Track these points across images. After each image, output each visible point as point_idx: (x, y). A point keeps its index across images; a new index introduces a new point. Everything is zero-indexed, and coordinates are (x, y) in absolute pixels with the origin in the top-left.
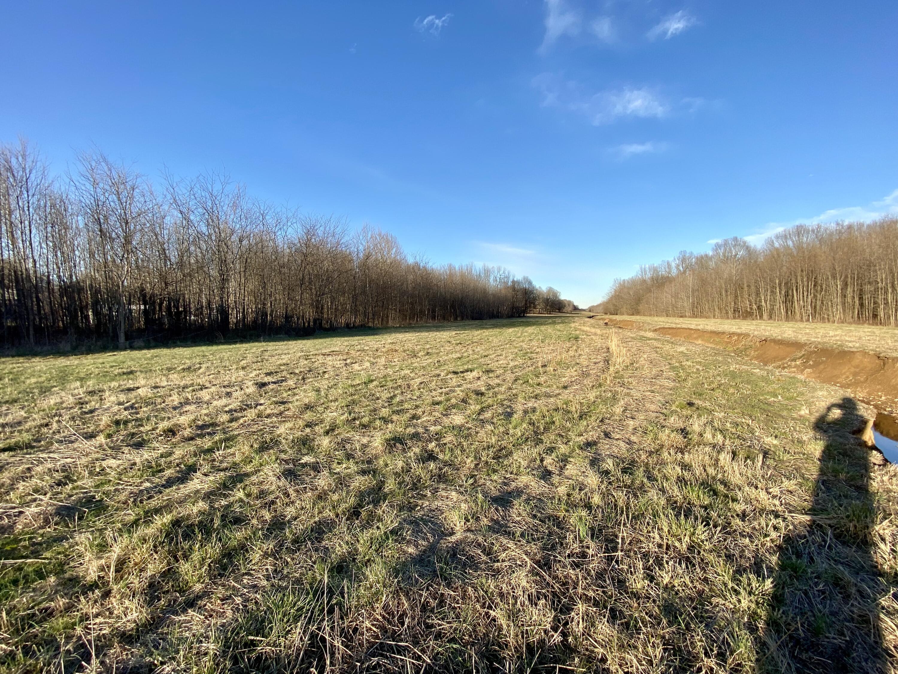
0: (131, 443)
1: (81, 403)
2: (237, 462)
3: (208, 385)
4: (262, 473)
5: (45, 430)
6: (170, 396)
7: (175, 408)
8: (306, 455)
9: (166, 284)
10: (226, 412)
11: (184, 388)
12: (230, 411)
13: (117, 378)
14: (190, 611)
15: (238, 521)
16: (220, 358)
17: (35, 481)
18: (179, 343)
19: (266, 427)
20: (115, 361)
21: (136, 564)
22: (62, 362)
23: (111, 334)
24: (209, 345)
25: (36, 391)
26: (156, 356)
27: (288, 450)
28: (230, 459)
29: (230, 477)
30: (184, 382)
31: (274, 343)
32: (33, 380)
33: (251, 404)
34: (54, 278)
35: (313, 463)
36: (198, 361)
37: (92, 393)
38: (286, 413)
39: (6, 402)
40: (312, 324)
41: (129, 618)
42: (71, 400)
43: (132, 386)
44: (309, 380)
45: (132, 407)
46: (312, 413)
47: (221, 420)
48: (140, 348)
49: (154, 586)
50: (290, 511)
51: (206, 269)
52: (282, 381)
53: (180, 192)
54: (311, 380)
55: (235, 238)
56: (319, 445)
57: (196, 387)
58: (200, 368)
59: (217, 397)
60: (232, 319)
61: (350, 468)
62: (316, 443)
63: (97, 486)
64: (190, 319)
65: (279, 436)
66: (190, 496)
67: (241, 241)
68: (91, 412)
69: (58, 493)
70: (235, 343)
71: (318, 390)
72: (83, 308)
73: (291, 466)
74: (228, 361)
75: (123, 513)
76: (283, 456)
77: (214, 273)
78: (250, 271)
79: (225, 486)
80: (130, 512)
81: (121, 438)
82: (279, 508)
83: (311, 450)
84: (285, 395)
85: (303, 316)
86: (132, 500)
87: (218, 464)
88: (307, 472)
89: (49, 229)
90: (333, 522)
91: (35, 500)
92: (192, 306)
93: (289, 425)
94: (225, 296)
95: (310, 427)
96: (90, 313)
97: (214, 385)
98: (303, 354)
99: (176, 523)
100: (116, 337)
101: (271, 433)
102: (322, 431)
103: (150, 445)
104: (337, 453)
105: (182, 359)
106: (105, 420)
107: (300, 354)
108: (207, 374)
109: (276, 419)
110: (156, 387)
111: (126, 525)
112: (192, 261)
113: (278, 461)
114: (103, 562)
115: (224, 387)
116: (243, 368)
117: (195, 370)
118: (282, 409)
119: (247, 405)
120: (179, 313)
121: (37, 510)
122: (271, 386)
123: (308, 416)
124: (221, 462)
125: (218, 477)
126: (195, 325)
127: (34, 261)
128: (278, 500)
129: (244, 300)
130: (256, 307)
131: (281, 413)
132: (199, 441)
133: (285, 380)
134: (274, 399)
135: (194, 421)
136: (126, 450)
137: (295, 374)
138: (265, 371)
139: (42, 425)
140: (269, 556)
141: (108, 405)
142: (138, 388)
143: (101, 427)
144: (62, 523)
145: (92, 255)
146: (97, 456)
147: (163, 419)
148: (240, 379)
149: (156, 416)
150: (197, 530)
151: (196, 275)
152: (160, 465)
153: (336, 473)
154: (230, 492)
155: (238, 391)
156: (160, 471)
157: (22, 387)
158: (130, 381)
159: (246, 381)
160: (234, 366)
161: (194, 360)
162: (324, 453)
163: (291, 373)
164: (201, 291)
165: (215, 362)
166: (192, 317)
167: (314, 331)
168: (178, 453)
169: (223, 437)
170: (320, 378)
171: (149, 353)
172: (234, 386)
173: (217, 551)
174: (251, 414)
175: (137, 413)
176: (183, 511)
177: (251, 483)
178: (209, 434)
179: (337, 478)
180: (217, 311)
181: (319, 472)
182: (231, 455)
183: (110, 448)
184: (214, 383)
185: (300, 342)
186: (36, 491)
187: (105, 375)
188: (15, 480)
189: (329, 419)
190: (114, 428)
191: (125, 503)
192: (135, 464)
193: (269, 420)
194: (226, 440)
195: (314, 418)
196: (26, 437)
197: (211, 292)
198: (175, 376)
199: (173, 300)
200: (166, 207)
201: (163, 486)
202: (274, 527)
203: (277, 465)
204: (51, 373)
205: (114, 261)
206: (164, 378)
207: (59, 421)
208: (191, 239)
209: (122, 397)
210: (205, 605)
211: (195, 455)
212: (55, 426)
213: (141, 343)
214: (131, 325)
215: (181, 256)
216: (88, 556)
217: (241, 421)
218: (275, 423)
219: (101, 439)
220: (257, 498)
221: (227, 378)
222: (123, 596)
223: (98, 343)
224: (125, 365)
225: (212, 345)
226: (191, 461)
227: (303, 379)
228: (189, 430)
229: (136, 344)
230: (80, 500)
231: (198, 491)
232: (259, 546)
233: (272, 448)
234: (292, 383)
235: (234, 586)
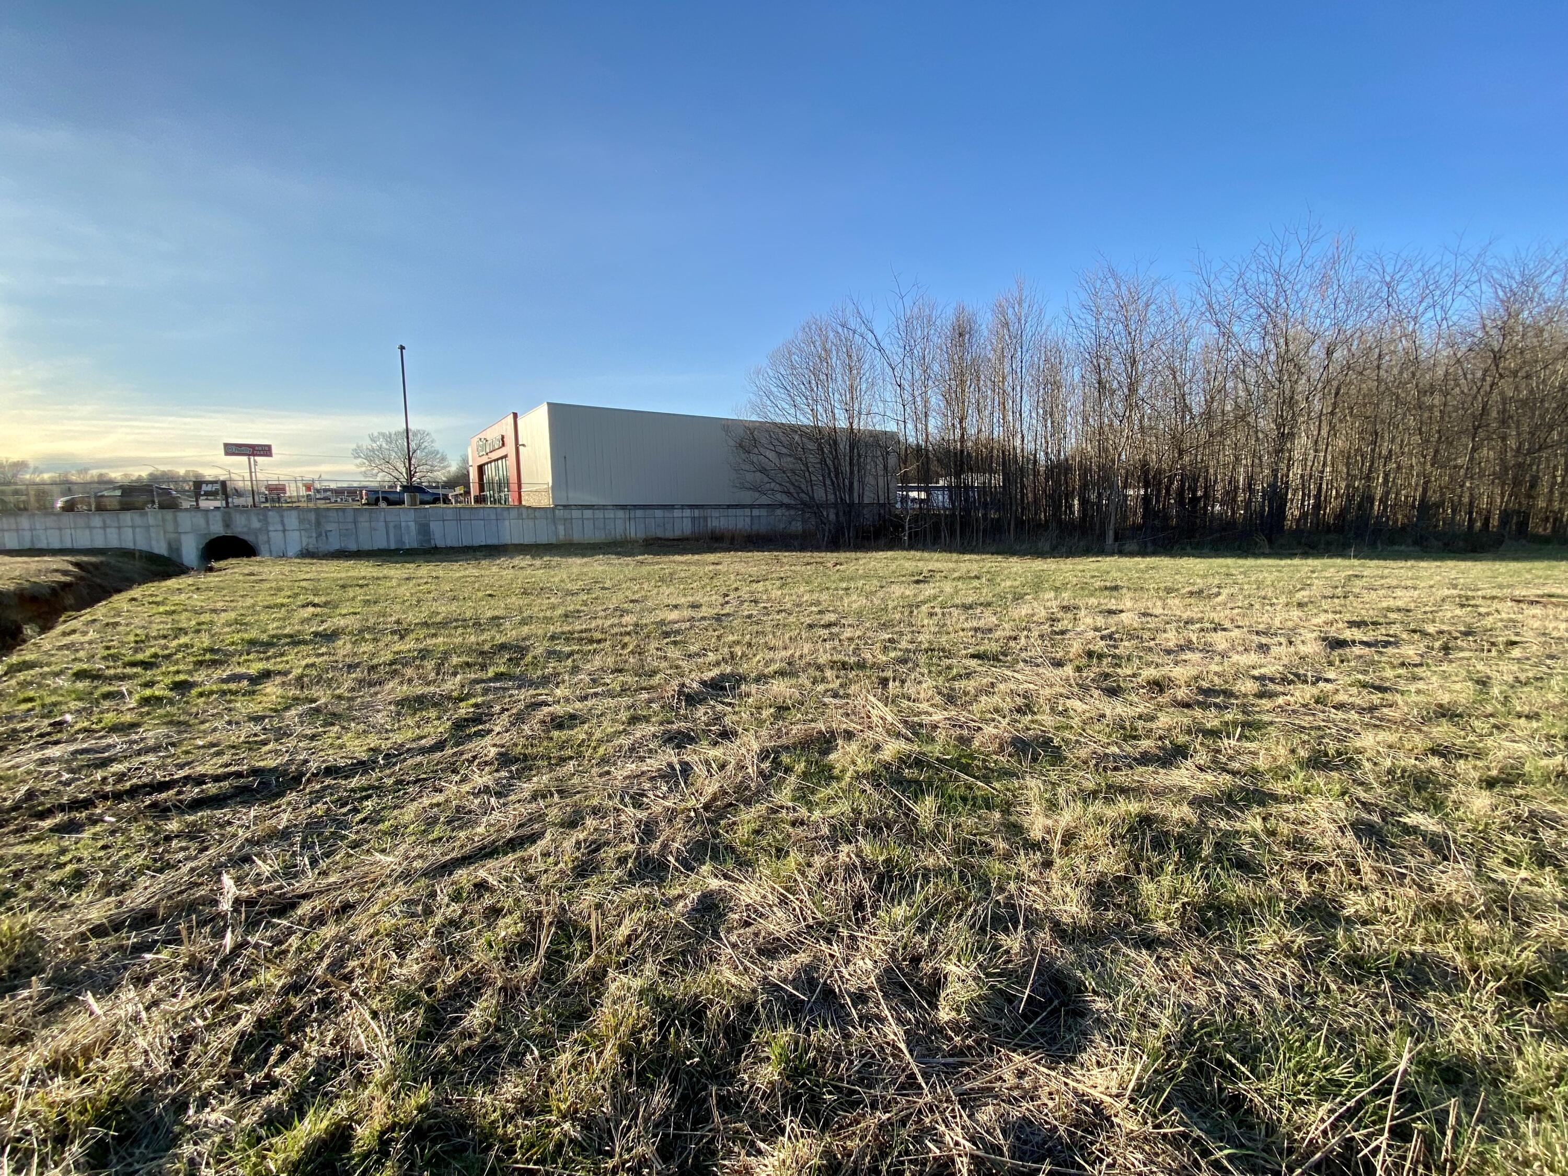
0: (1104, 686)
1: (1053, 620)
2: (1261, 769)
3: (1227, 624)
4: (1304, 805)
5: (1012, 644)
6: (1165, 631)
7: (1168, 652)
8: (1419, 810)
9: (1181, 452)
10: (1254, 677)
11: (1186, 623)
12: (1261, 679)
13: (1097, 593)
14: (1144, 952)
15: (1244, 866)
16: (1256, 581)
17: (996, 699)
18: (1189, 549)
19: (1330, 725)
20: (1097, 570)
21: (1086, 847)
22: (1039, 565)
23: (1097, 532)
24: (1240, 556)
25: (1010, 596)
26: (1152, 568)
27: (1375, 785)
28: (1247, 758)
29: (1242, 789)
30: (1188, 613)
31: (1382, 563)
32: (1008, 583)
33: (1305, 676)
34: (1041, 456)
35: (1434, 834)
36: (1216, 582)
37: (1066, 609)
38: (1385, 710)
39: (981, 604)
40: (1495, 521)
41: (1067, 908)
42: (1043, 613)
43: (1114, 608)
44: (1461, 655)
45: (1110, 637)
46: (1454, 729)
47: (1243, 689)
48: (1132, 554)
49: (1104, 887)
50: (1354, 904)
51: (1251, 419)
52: (1387, 644)
53: (1219, 288)
54: (1467, 654)
55: (1317, 350)
56: (1458, 804)
57: (1207, 625)
58: (1218, 594)
59: (1241, 649)
60: (1293, 511)
61: (1540, 885)
62: (1454, 796)
63: (1058, 729)
64: (1212, 512)
65: (1358, 751)
66: (1172, 791)
67: (1329, 353)
68: (1063, 633)
69: (1016, 721)
70: (1292, 556)
71: (1483, 683)
72: (1069, 496)
73: (1375, 818)
74: (1270, 590)
75: (1081, 774)
76: (1360, 793)
77: (1266, 424)
78: (1343, 411)
79: (1229, 798)
80: (1089, 776)
81: (1092, 675)
82: (1332, 886)
83: (1435, 805)
84: (1389, 673)
85: (1471, 503)
86: (1094, 762)
87: (1224, 760)
88: (1413, 846)
89: (1041, 391)
90: (1458, 975)
91: (994, 720)
92: (1219, 487)
93: (1385, 736)
94: (1283, 466)
95: (1444, 756)
96: (1076, 502)
97: (1239, 627)
98: (1455, 592)
99: (1146, 820)
100: (1103, 535)
101: (1339, 740)
102: (1476, 775)
103: (1126, 696)
104: (1509, 837)
105: (1191, 576)
106: (1076, 647)
107: (1446, 592)
108: (1229, 605)
109: (1356, 716)
110: (1145, 615)
111: (1082, 791)
112: (1228, 408)
113: (1347, 798)
114: (1050, 822)
115: (1257, 633)
116: (1300, 605)
117: (1209, 596)
118: (1377, 702)
119: (1297, 675)
120: (1195, 500)
121: (995, 731)
122: (1357, 650)
123: (1442, 731)
124: (1231, 758)
125: (1221, 780)
126: (1221, 519)
127: (1023, 437)
128: (1331, 869)
129: (1322, 472)
130: (1347, 487)
131: (1372, 709)
132: (1198, 713)
133: (1396, 644)
134: (1360, 677)
135: (1196, 678)
136: (1096, 693)
137: (1424, 634)
138: (1348, 617)
139: (1010, 638)
140: (1293, 955)
141: (1082, 627)
142: (1122, 611)
143: (1071, 656)
144: (1016, 758)
145: (1086, 421)
146: (1062, 690)
147: (1149, 664)
148: (1290, 624)
149: (1140, 658)
150: (1172, 846)
151: (1233, 431)
152: (1136, 730)
153: (1494, 881)
154: (1239, 814)
155: (1283, 647)
156: (1135, 738)
157: (998, 590)
158: (1113, 601)
159: (1302, 631)
160: (1283, 600)
161: (1210, 580)
162: (1469, 825)
163: (1414, 631)
164: (1237, 459)
165: (1246, 587)
166: (1217, 507)
167: (1500, 543)
168: (1164, 720)
169: (1241, 717)
170: (1494, 653)
171: (1142, 562)
172: (1276, 635)
173: (1200, 892)
174: (1303, 693)
175: (1116, 647)
176: (1159, 809)
177: (1282, 816)
178: (1216, 705)
179: (1492, 891)
180: (1263, 497)
181: (1445, 858)
182: (1250, 753)
183: (1077, 685)
184: (1240, 624)
185: (1451, 563)
186: (997, 710)
187: (1083, 588)
188: (980, 691)
189: (1501, 754)
190: (1084, 661)
191: (1085, 762)
192: (1104, 716)
193: (1341, 715)
194: (1244, 725)
195: (1459, 742)
196: (994, 647)
197: (1257, 461)
198: (1177, 601)
199: (1191, 478)
200: (1193, 322)
201: (1135, 759)
202: (1314, 914)
203: (1342, 804)
204: (1026, 577)
205: (1111, 425)
206: (1159, 603)
207: (1027, 637)
208: (1230, 369)
209: (1100, 621)
210: (1168, 959)
211: (1189, 732)
212: (1023, 641)
213: (1134, 547)
214: (1125, 518)
215: (1209, 402)
216: (1036, 808)
217: (1280, 700)
218: (1355, 723)
219: (1069, 670)
220: (1288, 845)
221: (1266, 618)
222: (1065, 877)
223: (1082, 543)
224: (1110, 578)
225: (1246, 557)
226: (1182, 739)
227: (1446, 648)
228: (1184, 689)
229: (1128, 547)
230: (1037, 738)
231: (1183, 789)
232: (1274, 927)
233: (1337, 769)
234: (1411, 653)
235: (1217, 962)
